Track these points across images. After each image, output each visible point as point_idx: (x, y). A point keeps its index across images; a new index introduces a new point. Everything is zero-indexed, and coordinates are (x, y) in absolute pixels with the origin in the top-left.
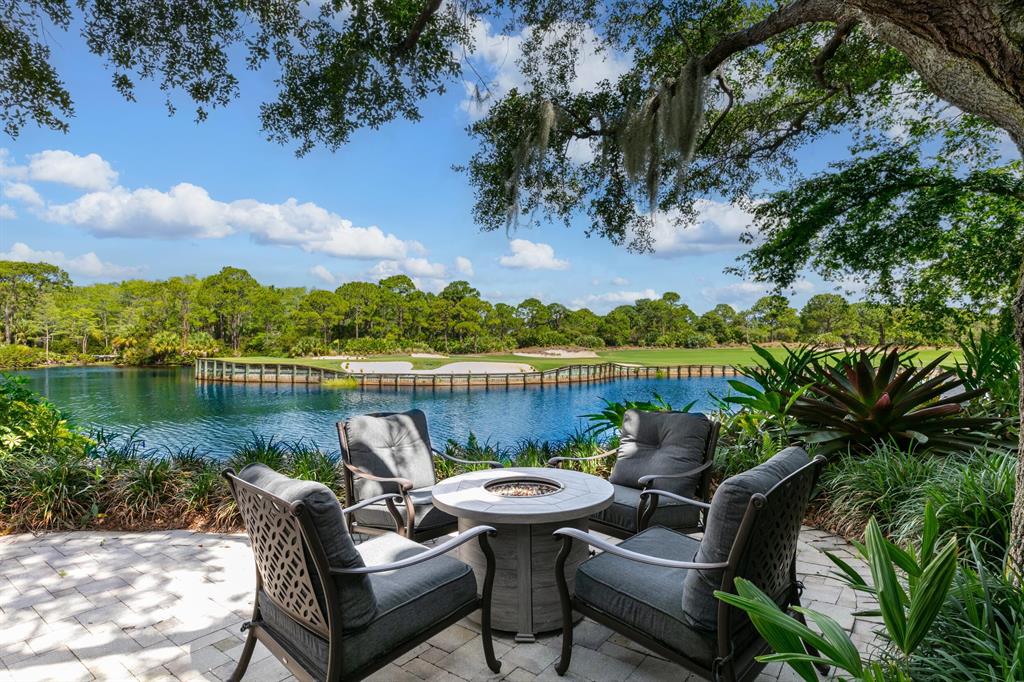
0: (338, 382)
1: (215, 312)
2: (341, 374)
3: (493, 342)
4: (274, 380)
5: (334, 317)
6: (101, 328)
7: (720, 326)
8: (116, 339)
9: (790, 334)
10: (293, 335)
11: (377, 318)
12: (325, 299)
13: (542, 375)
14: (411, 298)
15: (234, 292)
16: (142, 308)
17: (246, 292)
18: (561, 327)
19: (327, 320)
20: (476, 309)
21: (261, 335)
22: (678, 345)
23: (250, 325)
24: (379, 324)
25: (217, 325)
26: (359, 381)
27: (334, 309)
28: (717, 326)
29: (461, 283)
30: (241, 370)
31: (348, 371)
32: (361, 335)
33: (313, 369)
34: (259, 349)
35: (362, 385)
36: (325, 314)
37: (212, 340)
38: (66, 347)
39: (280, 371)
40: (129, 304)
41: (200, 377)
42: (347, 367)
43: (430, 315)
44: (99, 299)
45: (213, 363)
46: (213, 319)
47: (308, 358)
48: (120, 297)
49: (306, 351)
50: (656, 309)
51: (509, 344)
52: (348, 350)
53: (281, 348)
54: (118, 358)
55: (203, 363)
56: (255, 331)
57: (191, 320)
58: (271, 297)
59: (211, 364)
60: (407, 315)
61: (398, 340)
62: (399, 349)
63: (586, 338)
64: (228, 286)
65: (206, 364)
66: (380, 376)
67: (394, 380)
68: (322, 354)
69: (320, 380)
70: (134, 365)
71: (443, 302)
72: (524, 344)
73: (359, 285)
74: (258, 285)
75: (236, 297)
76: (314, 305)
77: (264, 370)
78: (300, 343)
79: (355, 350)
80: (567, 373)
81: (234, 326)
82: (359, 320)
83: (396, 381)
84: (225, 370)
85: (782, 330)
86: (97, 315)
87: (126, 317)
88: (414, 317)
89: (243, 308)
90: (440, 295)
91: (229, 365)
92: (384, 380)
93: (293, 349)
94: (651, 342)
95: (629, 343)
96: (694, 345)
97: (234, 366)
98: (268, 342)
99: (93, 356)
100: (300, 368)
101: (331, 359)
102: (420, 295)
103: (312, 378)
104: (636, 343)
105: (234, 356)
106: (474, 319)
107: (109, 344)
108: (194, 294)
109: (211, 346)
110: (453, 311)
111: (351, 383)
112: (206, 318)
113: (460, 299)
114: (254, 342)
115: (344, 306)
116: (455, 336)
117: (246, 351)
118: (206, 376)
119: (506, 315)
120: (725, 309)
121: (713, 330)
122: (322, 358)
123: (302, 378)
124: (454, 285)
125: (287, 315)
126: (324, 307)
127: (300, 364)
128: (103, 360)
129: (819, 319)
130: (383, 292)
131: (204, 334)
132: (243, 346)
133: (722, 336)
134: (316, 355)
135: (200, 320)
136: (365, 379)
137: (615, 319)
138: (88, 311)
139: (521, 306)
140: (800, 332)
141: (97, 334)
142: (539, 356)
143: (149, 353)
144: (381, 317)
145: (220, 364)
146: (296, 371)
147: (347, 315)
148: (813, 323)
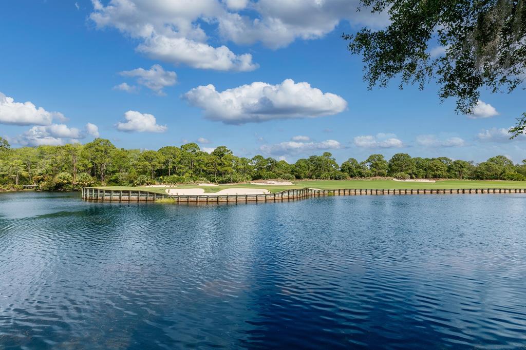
0: (164, 200)
1: (92, 162)
2: (166, 196)
3: (239, 177)
4: (128, 199)
5: (158, 164)
6: (27, 171)
7: (351, 169)
8: (35, 176)
9: (385, 173)
10: (135, 174)
11: (180, 165)
12: (152, 155)
13: (275, 195)
14: (197, 155)
15: (102, 151)
16: (50, 160)
17: (109, 151)
18: (273, 170)
19: (154, 166)
20: (231, 160)
21: (117, 174)
22: (331, 178)
23: (111, 169)
24: (181, 168)
25: (93, 169)
26: (176, 200)
27: (158, 160)
28: (350, 169)
29: (222, 147)
30: (109, 194)
31: (170, 194)
32: (171, 174)
33: (150, 193)
34: (116, 182)
35: (178, 201)
36: (153, 163)
37: (90, 177)
38: (6, 181)
39: (131, 194)
40: (43, 158)
41: (84, 198)
42: (169, 192)
43: (207, 164)
44: (25, 155)
45: (92, 190)
46: (90, 166)
47: (143, 186)
48: (38, 154)
49: (143, 183)
50: (320, 160)
51: (247, 179)
52: (164, 182)
53: (129, 181)
54: (37, 187)
55: (86, 190)
56: (114, 172)
57: (78, 166)
58: (122, 154)
59: (91, 191)
60: (195, 164)
61: (191, 177)
62: (192, 181)
63: (286, 175)
64: (99, 148)
65: (88, 190)
66: (188, 197)
67: (195, 199)
68: (151, 184)
69: (154, 199)
70: (46, 191)
71: (214, 157)
72: (255, 178)
73: (170, 148)
74: (115, 148)
75: (103, 154)
76: (146, 158)
77: (122, 194)
78: (139, 178)
79: (169, 182)
80: (287, 194)
81: (102, 169)
82: (170, 167)
83: (197, 199)
84: (99, 194)
85: (381, 171)
86: (24, 164)
87: (41, 164)
88: (199, 165)
89: (107, 160)
90: (212, 153)
91: (102, 191)
92: (190, 199)
93: (135, 181)
94: (318, 177)
95: (307, 177)
96: (340, 179)
97: (104, 191)
98: (121, 178)
99: (22, 186)
100: (142, 192)
101: (156, 187)
102: (201, 153)
103: (149, 198)
104: (310, 178)
105: (102, 186)
106: (230, 166)
107: (31, 179)
108: (79, 152)
109: (89, 180)
110: (219, 161)
111: (172, 200)
112: (86, 165)
113: (222, 155)
114: (113, 178)
115: (163, 159)
116: (220, 174)
117: (109, 182)
118: (88, 197)
119: (246, 164)
120: (353, 160)
121: (348, 171)
122: (151, 186)
123: (144, 198)
124: (219, 148)
125: (131, 164)
126: (152, 159)
127: (141, 190)
128: (28, 188)
129: (399, 165)
130: (183, 151)
131: (85, 174)
132: (107, 180)
133: (352, 174)
134: (148, 184)
135: (83, 166)
136: (180, 199)
137: (300, 166)
138: (19, 161)
139: (253, 159)
140: (389, 172)
141: (24, 174)
142: (264, 184)
143: (54, 184)
144: (182, 164)
145: (96, 191)
146: (140, 194)
147: (164, 164)
148: (395, 167)
